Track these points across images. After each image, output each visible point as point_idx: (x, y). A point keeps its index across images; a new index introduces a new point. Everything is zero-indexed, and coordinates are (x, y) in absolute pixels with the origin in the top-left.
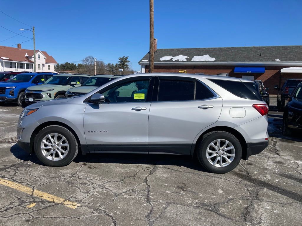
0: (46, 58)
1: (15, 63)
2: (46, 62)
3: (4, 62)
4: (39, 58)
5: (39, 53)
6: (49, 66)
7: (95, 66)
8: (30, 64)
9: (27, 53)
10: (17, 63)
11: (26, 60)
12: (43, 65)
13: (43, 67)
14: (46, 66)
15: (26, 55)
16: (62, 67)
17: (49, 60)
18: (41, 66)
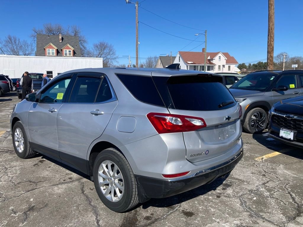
0: (227, 59)
1: (198, 66)
2: (226, 63)
3: (189, 66)
4: (220, 60)
5: (220, 55)
6: (229, 67)
7: (284, 63)
8: (211, 66)
9: (210, 56)
10: (199, 66)
11: (208, 62)
12: (224, 66)
13: (223, 68)
14: (227, 66)
15: (209, 58)
16: (254, 67)
17: (230, 60)
18: (221, 67)
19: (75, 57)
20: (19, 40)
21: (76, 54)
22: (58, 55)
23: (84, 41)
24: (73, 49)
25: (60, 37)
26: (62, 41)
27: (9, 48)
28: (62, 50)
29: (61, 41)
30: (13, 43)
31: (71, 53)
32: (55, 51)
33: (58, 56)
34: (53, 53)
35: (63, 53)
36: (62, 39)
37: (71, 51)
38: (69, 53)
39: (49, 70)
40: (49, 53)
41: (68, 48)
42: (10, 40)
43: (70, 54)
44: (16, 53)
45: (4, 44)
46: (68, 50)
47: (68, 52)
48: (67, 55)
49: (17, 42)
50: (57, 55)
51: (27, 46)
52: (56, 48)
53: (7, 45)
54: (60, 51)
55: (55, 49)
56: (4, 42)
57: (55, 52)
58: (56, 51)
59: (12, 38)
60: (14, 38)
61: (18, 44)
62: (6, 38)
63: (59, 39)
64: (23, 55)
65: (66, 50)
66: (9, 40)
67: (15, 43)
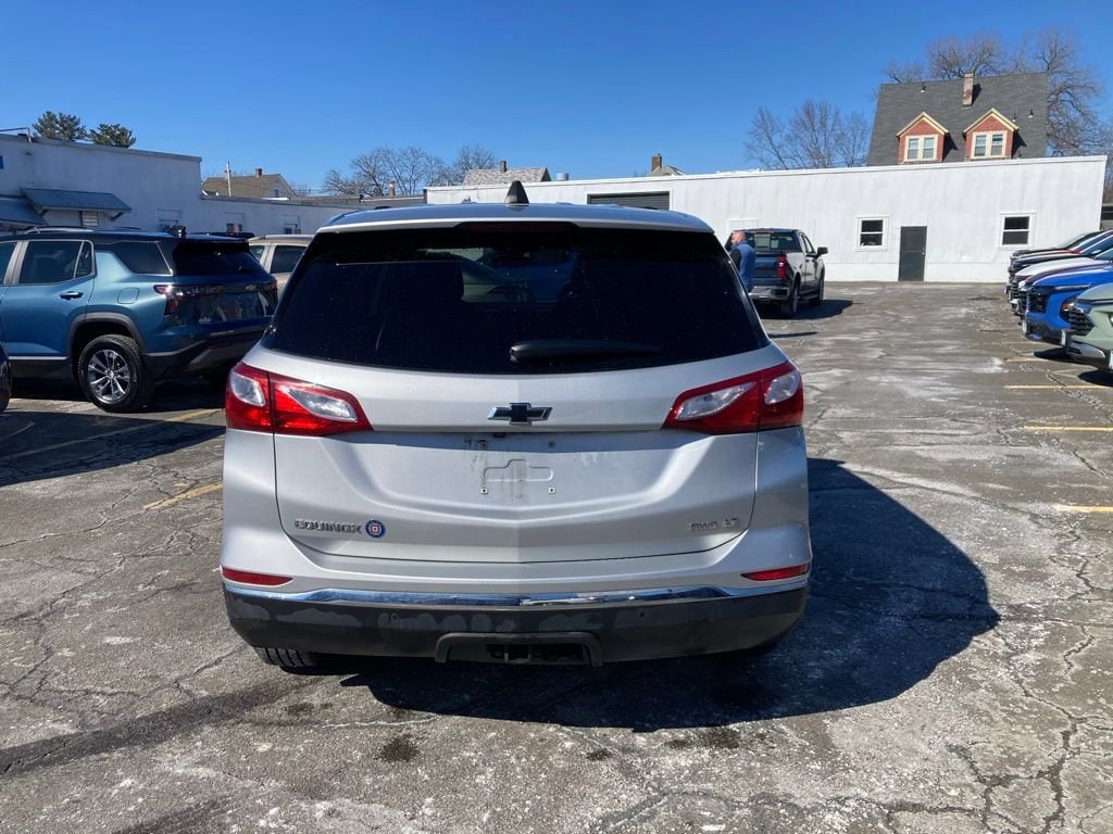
19: (1018, 160)
20: (837, 113)
21: (1024, 145)
22: (947, 158)
23: (1091, 89)
24: (1012, 127)
25: (968, 86)
26: (973, 100)
27: (802, 145)
28: (965, 136)
29: (969, 101)
30: (817, 127)
31: (1004, 143)
32: (935, 143)
33: (949, 161)
34: (927, 152)
35: (970, 146)
36: (976, 90)
37: (1005, 137)
38: (996, 144)
39: (872, 216)
40: (913, 153)
41: (993, 125)
42: (811, 119)
43: (996, 150)
44: (820, 160)
45: (789, 132)
46: (989, 135)
47: (989, 143)
48: (983, 155)
49: (830, 122)
50: (944, 158)
51: (862, 134)
52: (943, 131)
53: (797, 136)
54: (957, 140)
55: (936, 137)
56: (788, 126)
57: (935, 147)
58: (942, 144)
59: (817, 112)
60: (821, 110)
61: (833, 130)
62: (797, 111)
63: (963, 93)
64: (843, 166)
65: (983, 133)
66: (805, 118)
67: (823, 124)
